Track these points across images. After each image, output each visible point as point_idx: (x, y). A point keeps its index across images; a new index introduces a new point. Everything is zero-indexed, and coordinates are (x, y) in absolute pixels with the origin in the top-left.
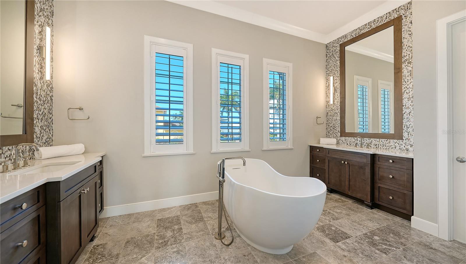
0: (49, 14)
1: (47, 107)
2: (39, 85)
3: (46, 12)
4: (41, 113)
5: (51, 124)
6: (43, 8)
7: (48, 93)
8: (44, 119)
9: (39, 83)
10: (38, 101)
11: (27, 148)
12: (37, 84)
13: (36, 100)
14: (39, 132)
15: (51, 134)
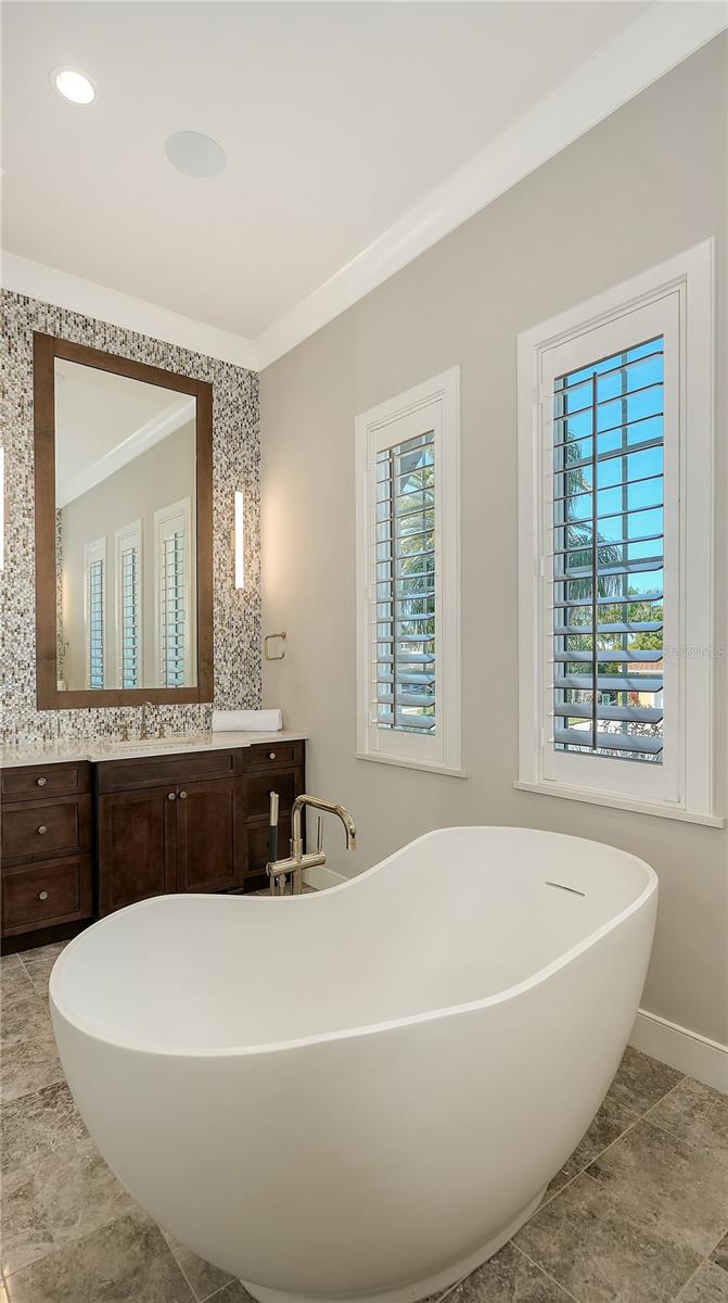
0: (250, 463)
1: (246, 636)
2: (228, 601)
3: (242, 461)
4: (231, 650)
5: (257, 668)
6: (233, 460)
7: (249, 610)
8: (239, 660)
9: (227, 595)
10: (226, 629)
11: (202, 710)
12: (222, 600)
13: (220, 627)
14: (227, 684)
15: (258, 687)
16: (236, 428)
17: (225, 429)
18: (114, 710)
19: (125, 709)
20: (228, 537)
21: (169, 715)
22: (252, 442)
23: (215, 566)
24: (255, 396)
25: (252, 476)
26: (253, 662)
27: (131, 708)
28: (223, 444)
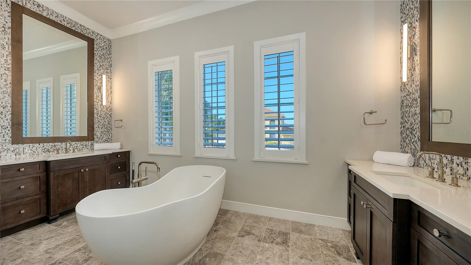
0: (108, 67)
1: (106, 120)
2: (100, 109)
3: (105, 66)
4: (101, 124)
5: (110, 130)
6: (102, 65)
7: (108, 112)
8: (104, 128)
9: (99, 107)
10: (99, 118)
11: (89, 144)
12: (97, 108)
13: (97, 117)
14: (99, 135)
15: (111, 136)
16: (103, 55)
17: (99, 55)
18: (51, 144)
19: (56, 144)
20: (100, 89)
21: (76, 145)
22: (109, 60)
23: (95, 97)
24: (110, 47)
25: (109, 71)
26: (109, 128)
27: (59, 143)
28: (98, 59)
